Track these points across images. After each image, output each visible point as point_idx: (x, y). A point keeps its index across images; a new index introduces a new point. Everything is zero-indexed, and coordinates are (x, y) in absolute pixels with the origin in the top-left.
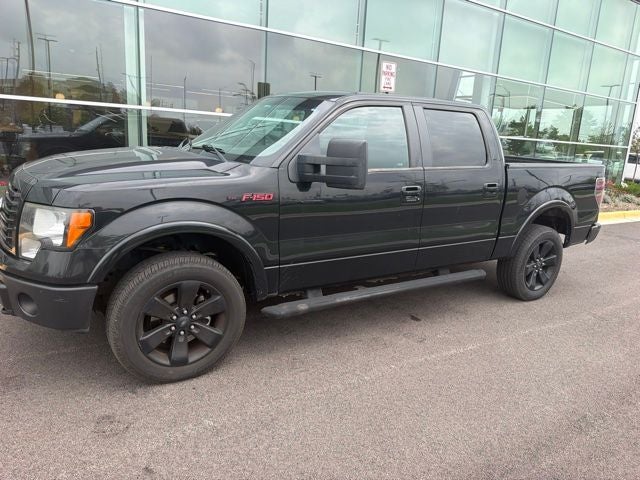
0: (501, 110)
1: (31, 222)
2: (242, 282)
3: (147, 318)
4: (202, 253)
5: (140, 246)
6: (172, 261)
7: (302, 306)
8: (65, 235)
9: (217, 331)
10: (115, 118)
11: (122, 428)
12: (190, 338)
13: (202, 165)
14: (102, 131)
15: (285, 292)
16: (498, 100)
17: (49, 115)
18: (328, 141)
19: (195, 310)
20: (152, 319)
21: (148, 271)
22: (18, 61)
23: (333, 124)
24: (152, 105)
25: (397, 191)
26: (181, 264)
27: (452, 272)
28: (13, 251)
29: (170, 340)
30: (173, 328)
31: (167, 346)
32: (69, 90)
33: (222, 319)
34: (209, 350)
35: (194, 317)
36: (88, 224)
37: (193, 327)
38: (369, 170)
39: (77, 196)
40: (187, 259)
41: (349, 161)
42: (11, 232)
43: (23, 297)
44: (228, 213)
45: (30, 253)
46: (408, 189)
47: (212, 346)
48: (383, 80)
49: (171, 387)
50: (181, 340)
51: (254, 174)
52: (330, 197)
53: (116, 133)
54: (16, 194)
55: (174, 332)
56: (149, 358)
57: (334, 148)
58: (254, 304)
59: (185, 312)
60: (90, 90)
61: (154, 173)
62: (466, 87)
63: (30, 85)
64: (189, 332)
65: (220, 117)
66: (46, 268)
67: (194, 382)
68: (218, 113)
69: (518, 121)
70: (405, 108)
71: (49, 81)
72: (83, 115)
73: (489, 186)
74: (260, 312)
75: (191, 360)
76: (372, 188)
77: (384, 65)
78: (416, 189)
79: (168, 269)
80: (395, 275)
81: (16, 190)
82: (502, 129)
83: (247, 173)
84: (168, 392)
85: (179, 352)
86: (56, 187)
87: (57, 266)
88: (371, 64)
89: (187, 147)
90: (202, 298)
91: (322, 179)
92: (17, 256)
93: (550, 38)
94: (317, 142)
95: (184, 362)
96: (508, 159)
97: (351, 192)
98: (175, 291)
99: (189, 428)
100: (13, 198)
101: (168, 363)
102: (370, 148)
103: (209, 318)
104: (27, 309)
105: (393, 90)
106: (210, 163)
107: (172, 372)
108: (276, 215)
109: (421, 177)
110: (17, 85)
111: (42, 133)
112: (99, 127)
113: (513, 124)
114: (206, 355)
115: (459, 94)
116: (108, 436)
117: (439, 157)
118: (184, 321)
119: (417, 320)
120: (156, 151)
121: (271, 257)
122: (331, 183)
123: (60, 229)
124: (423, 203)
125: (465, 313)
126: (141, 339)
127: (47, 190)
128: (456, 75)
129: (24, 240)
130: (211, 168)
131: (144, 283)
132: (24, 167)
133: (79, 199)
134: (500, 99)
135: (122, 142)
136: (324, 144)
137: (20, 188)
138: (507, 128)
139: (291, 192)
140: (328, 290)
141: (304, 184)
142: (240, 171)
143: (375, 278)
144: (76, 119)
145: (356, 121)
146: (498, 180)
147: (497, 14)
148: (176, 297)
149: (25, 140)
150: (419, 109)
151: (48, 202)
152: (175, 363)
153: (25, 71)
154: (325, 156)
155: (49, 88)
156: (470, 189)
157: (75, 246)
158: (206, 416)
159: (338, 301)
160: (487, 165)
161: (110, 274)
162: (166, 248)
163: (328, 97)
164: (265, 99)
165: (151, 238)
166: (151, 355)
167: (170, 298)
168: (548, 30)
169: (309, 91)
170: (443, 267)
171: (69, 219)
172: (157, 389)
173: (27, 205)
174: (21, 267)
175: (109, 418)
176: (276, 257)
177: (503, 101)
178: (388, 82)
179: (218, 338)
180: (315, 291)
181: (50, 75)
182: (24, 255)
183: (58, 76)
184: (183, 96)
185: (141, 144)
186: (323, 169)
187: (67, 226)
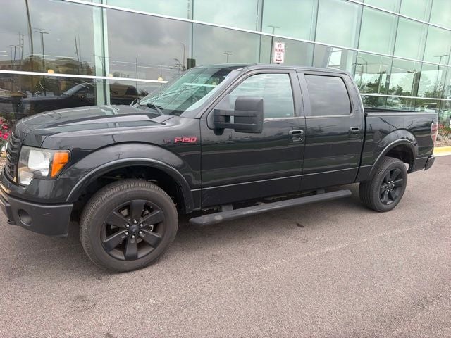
0: (361, 75)
1: (27, 160)
2: (175, 200)
3: (108, 226)
4: (147, 180)
5: (104, 175)
6: (125, 186)
7: (218, 217)
8: (50, 168)
9: (158, 235)
10: (89, 86)
11: (91, 304)
12: (139, 240)
13: (146, 118)
14: (80, 95)
15: (206, 207)
16: (359, 68)
17: (44, 85)
18: (235, 99)
19: (142, 220)
20: (112, 227)
21: (108, 193)
22: (23, 47)
23: (239, 87)
24: (115, 76)
25: (286, 134)
26: (132, 188)
27: (326, 192)
28: (15, 180)
29: (125, 241)
30: (127, 233)
31: (122, 246)
32: (57, 67)
33: (161, 227)
34: (152, 249)
35: (142, 225)
36: (66, 161)
37: (141, 233)
38: (265, 119)
39: (58, 141)
40: (136, 185)
41: (251, 112)
42: (13, 166)
43: (22, 212)
44: (165, 152)
45: (26, 181)
46: (294, 133)
47: (155, 246)
48: (276, 55)
49: (126, 275)
50: (133, 242)
51: (182, 123)
52: (239, 139)
53: (89, 96)
54: (16, 140)
55: (128, 237)
56: (111, 255)
57: (240, 104)
58: (184, 216)
59: (135, 222)
60: (72, 66)
61: (115, 124)
62: (335, 59)
63: (31, 64)
64: (138, 236)
65: (161, 84)
66: (38, 192)
67: (142, 272)
68: (160, 80)
69: (373, 82)
70: (291, 74)
71: (43, 61)
72: (67, 84)
73: (353, 129)
74: (188, 221)
75: (140, 256)
76: (267, 132)
77: (276, 44)
78: (300, 132)
79: (123, 192)
80: (285, 194)
81: (16, 137)
82: (362, 88)
83: (177, 123)
84: (124, 279)
85: (131, 250)
86: (43, 135)
87: (45, 190)
88: (267, 44)
89: (137, 105)
90: (147, 212)
91: (231, 126)
92: (17, 184)
93: (396, 22)
94: (228, 100)
95: (135, 257)
96: (366, 110)
97: (254, 136)
98: (128, 207)
99: (138, 305)
100: (14, 143)
101: (123, 258)
102: (266, 104)
103: (152, 226)
104: (25, 220)
105: (282, 62)
106: (152, 116)
107: (127, 264)
108: (199, 152)
109: (303, 123)
110: (22, 64)
111: (39, 97)
112: (77, 92)
113: (370, 85)
114: (151, 252)
115: (330, 64)
116: (81, 311)
117: (316, 109)
118: (134, 228)
119: (301, 226)
120: (115, 109)
121: (195, 182)
122: (238, 129)
123: (46, 164)
124: (305, 142)
125: (337, 221)
126: (104, 241)
127: (38, 137)
128: (328, 50)
129: (22, 172)
130: (152, 120)
131: (106, 202)
132: (22, 121)
133: (60, 143)
134: (360, 67)
135: (93, 102)
136: (233, 102)
137: (19, 135)
138: (365, 88)
139: (210, 135)
140: (237, 206)
141: (219, 130)
142: (172, 121)
143: (271, 196)
144: (62, 87)
145: (257, 85)
146: (360, 125)
147: (357, 6)
148: (129, 211)
149: (26, 102)
150: (301, 75)
151: (39, 145)
152: (128, 259)
153: (27, 54)
154: (233, 110)
155: (44, 66)
156: (339, 132)
157: (57, 176)
158: (150, 297)
159: (244, 213)
160: (351, 115)
161: (83, 195)
162: (121, 177)
163: (236, 68)
164: (192, 70)
165: (110, 170)
166: (112, 253)
167: (125, 212)
168: (394, 16)
169: (224, 64)
170: (319, 189)
171: (52, 157)
172: (115, 276)
173: (24, 148)
174: (21, 191)
175: (82, 298)
176: (199, 182)
177: (362, 69)
178: (279, 56)
179: (159, 240)
180: (227, 207)
181: (43, 57)
182: (22, 182)
183: (50, 57)
184: (135, 69)
185: (106, 103)
186: (232, 119)
187: (51, 162)
